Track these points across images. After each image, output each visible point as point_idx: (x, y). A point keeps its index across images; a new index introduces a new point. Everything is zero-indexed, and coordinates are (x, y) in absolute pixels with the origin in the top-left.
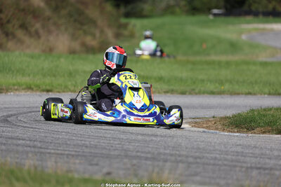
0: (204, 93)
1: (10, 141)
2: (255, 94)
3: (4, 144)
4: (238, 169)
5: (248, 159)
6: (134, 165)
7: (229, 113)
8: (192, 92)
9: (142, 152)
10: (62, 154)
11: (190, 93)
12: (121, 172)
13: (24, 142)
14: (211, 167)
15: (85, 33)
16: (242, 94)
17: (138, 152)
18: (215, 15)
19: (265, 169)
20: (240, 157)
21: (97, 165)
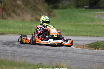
0: (80, 36)
1: (4, 51)
2: (99, 36)
3: (2, 52)
4: (91, 62)
5: (95, 59)
6: (51, 60)
7: (89, 43)
8: (76, 35)
9: (55, 56)
10: (23, 56)
11: (75, 36)
12: (46, 63)
13: (9, 52)
14: (81, 61)
15: (37, 14)
16: (95, 36)
17: (53, 56)
18: (86, 8)
19: (101, 62)
20: (92, 58)
21: (36, 60)
